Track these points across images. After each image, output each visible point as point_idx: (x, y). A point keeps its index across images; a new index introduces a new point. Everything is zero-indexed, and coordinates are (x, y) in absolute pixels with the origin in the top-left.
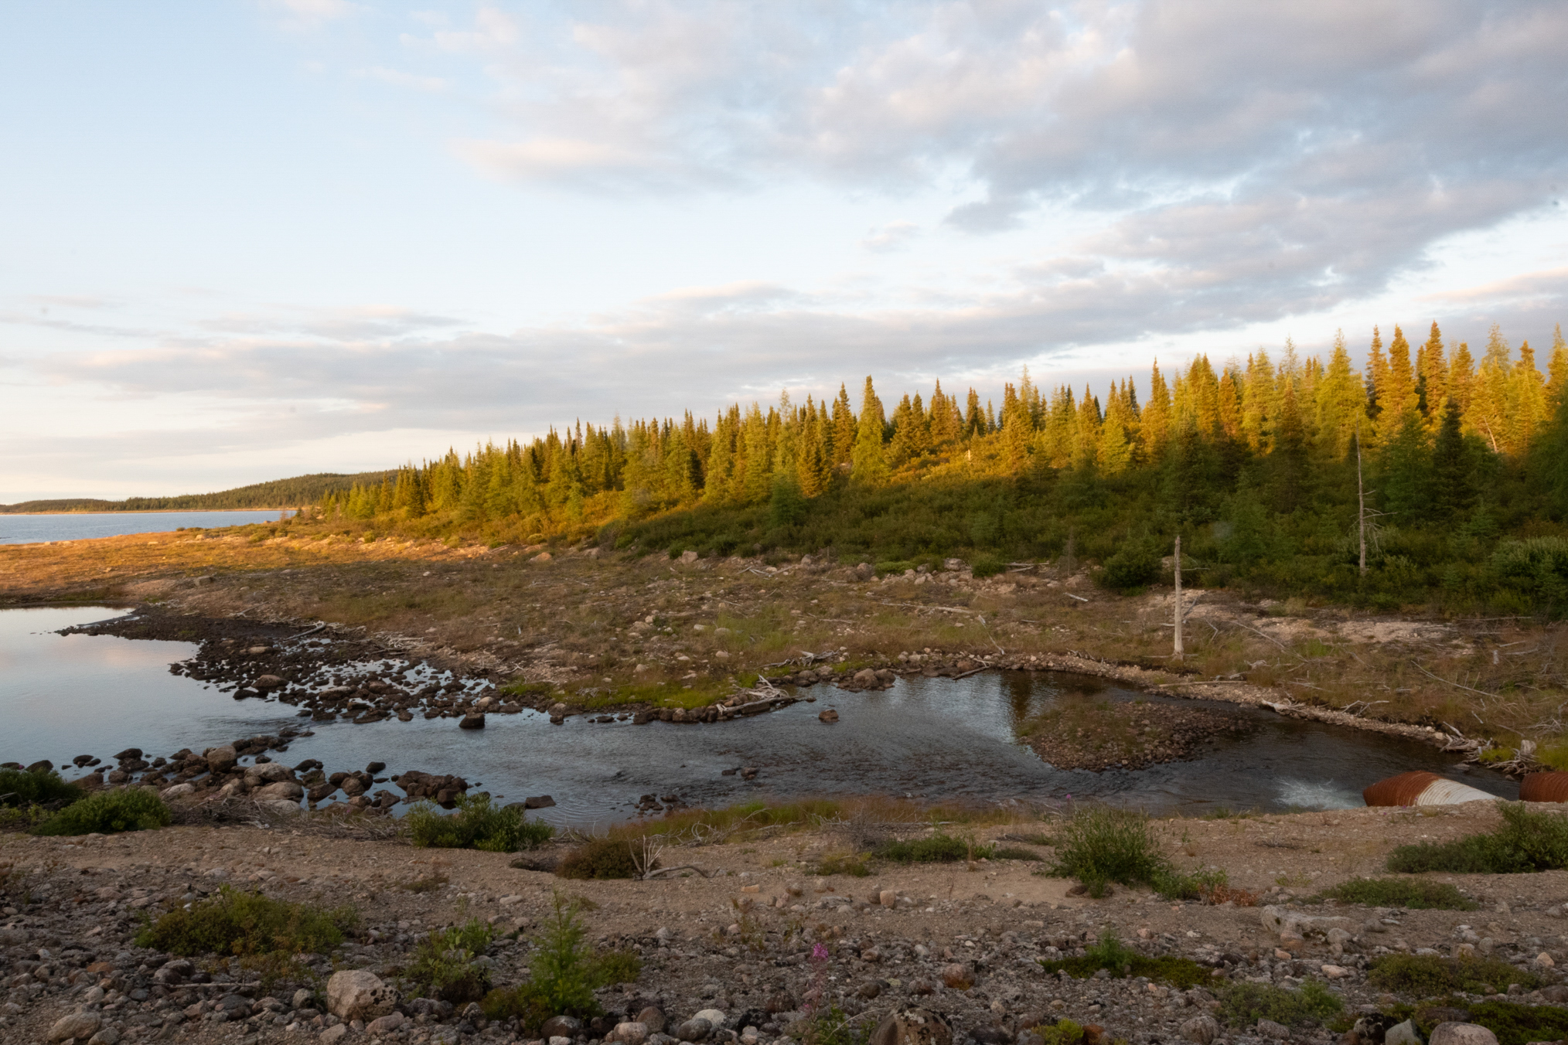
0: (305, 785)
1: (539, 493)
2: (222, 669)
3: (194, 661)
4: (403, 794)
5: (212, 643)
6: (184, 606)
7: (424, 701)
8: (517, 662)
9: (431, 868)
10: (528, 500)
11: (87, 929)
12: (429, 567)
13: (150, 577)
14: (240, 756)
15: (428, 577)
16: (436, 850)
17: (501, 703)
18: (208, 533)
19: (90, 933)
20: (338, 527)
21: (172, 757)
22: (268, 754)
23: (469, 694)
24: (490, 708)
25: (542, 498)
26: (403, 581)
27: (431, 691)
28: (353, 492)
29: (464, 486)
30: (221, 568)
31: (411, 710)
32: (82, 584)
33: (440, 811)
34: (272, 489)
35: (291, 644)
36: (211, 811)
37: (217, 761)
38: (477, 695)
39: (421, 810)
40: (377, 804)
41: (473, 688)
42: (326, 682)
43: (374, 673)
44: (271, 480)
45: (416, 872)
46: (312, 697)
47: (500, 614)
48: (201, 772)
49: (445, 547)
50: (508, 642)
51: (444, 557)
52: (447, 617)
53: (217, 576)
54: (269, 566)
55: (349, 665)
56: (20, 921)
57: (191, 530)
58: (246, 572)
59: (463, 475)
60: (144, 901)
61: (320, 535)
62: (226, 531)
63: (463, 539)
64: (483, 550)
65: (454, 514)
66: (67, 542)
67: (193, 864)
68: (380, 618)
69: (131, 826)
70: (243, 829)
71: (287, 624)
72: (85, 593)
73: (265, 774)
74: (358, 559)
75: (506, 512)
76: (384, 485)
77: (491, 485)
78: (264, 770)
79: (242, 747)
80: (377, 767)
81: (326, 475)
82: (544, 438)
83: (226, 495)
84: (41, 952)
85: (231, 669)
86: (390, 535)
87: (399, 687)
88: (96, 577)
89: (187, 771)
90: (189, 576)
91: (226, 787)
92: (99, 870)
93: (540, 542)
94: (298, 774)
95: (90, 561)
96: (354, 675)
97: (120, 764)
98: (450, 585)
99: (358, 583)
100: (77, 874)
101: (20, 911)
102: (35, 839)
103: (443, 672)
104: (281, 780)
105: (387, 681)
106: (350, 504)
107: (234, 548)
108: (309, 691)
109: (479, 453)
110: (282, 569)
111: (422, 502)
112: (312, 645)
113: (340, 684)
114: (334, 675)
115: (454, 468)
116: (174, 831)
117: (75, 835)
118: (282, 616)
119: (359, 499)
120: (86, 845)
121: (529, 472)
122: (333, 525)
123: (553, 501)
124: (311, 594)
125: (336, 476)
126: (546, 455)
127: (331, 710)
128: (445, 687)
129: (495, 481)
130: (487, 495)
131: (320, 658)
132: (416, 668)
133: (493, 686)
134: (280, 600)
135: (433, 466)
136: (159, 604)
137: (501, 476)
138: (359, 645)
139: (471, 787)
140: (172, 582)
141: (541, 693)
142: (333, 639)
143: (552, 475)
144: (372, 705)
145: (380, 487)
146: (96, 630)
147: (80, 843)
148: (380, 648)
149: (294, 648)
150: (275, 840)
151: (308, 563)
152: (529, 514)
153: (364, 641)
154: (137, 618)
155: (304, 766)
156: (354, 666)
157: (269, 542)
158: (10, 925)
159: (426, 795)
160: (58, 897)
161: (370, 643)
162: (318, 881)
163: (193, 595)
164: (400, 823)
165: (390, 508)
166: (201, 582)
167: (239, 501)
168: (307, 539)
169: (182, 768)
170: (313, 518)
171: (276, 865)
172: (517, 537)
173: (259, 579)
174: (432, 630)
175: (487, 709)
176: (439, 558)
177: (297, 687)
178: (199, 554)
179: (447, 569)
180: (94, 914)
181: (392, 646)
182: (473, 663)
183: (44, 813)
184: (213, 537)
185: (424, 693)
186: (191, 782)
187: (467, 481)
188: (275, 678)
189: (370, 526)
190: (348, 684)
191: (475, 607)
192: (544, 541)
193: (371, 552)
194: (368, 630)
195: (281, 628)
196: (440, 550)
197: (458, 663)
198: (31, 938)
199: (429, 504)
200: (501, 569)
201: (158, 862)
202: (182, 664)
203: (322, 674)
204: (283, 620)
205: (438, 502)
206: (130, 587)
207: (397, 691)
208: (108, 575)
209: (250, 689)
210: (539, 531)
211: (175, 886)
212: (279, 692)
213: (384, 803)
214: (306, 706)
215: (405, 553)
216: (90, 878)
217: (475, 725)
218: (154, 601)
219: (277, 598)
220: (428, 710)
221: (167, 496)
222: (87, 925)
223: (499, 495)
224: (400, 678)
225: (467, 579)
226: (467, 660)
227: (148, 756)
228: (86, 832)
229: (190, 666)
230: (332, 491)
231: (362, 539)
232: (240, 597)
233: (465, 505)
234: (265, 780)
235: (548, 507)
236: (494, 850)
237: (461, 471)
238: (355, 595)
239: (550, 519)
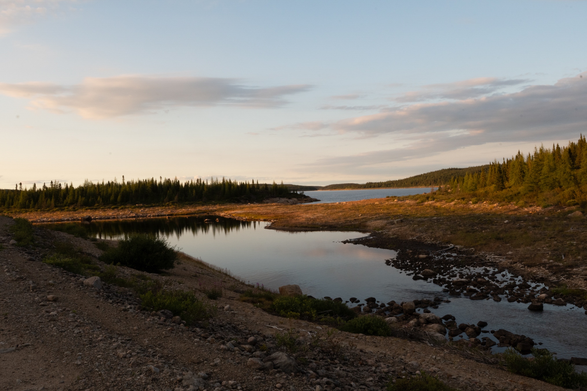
0: (447, 328)
1: (574, 175)
2: (407, 264)
3: (395, 259)
4: (497, 341)
5: (402, 251)
6: (390, 233)
7: (507, 292)
8: (562, 275)
10: (566, 179)
11: (366, 378)
12: (508, 218)
13: (377, 219)
14: (417, 308)
15: (507, 223)
16: (521, 377)
17: (553, 298)
18: (399, 199)
19: (368, 380)
20: (458, 196)
21: (388, 304)
22: (429, 309)
23: (532, 291)
24: (546, 300)
25: (575, 178)
26: (493, 225)
27: (511, 287)
28: (466, 178)
29: (527, 173)
30: (405, 215)
31: (500, 296)
32: (350, 221)
33: (519, 355)
34: (426, 177)
35: (438, 255)
36: (407, 333)
37: (407, 309)
38: (538, 292)
39: (511, 352)
40: (484, 344)
41: (535, 288)
42: (455, 276)
43: (480, 273)
44: (426, 172)
45: (513, 387)
46: (449, 282)
47: (550, 246)
48: (400, 313)
49: (516, 207)
50: (556, 263)
51: (516, 212)
52: (519, 246)
53: (404, 219)
54: (426, 215)
55: (466, 268)
56: (341, 367)
57: (392, 197)
58: (416, 218)
59: (526, 166)
60: (386, 370)
61: (450, 200)
62: (407, 198)
63: (526, 203)
64: (539, 209)
65: (521, 189)
66: (344, 203)
67: (403, 357)
68: (481, 244)
69: (375, 333)
70: (422, 344)
71: (436, 244)
72: (351, 225)
73: (429, 318)
74: (469, 212)
75: (552, 187)
76: (482, 173)
77: (543, 171)
78: (428, 316)
79: (418, 303)
80: (483, 324)
81: (452, 169)
82: (576, 142)
83: (406, 180)
84: (352, 383)
85: (411, 265)
86: (485, 200)
87: (493, 283)
88: (356, 218)
89: (394, 311)
90: (392, 219)
91: (412, 322)
92: (367, 351)
93: (574, 205)
94: (444, 321)
95: (353, 211)
96: (469, 274)
97: (367, 304)
98: (520, 228)
99: (469, 226)
100: (359, 351)
101: (340, 363)
102: (340, 332)
103: (517, 277)
104: (436, 323)
105: (487, 278)
106: (465, 184)
107: (411, 206)
108: (447, 279)
109: (536, 153)
110: (432, 217)
111: (503, 182)
112: (448, 256)
113: (462, 278)
114: (459, 273)
115: (521, 162)
116: (393, 339)
117: (354, 333)
118: (433, 241)
119: (469, 181)
120: (359, 338)
121: (567, 163)
122: (456, 194)
123: (583, 179)
124: (446, 230)
125: (457, 169)
126: (578, 152)
127: (458, 291)
128: (518, 285)
129: (545, 169)
130: (541, 177)
131: (452, 263)
132: (502, 273)
133: (547, 288)
134: (432, 232)
135: (509, 162)
136: (380, 231)
137: (549, 166)
138: (471, 258)
139: (536, 344)
140: (385, 222)
141: (578, 296)
142: (458, 254)
143: (582, 164)
144: (479, 290)
145: (479, 174)
146: (357, 242)
147: (357, 337)
148: (482, 260)
149: (439, 257)
150: (437, 353)
151: (445, 214)
152: (567, 188)
153: (474, 256)
154: (372, 238)
155: (447, 317)
156: (469, 269)
157: (426, 203)
158: (339, 368)
159: (510, 344)
160: (353, 360)
161: (477, 257)
162: (461, 379)
163: (394, 228)
164: (497, 356)
165: (485, 186)
166: (397, 222)
167: (412, 183)
168: (443, 202)
169: (392, 310)
170: (446, 191)
171: (440, 366)
172: (560, 202)
173: (422, 222)
174: (510, 253)
175: (545, 301)
176: (512, 213)
177: (442, 277)
178: (396, 209)
179: (518, 219)
180: (367, 371)
181: (489, 260)
182: (535, 273)
183: (342, 321)
184: (401, 201)
185: (507, 287)
186: (396, 317)
187: (528, 170)
188: (431, 271)
189: (474, 195)
190: (466, 278)
191: (535, 241)
192: (577, 204)
193: (476, 209)
194: (476, 250)
195: (434, 247)
196: (513, 209)
197: (526, 273)
198: (347, 376)
199: (507, 183)
200: (550, 220)
201: (389, 353)
202: (390, 260)
203: (453, 271)
204: (434, 242)
205: (512, 182)
206: (369, 223)
207: (492, 285)
208: (360, 218)
209: (420, 275)
210: (574, 198)
211: (398, 366)
212: (433, 278)
213: (487, 344)
214: (446, 287)
215: (494, 210)
216: (363, 354)
217: (537, 309)
218: (378, 230)
219: (431, 231)
220: (509, 297)
221: (382, 181)
222: (366, 375)
223: (548, 177)
224: (493, 278)
225: (530, 225)
226: (531, 271)
227: (378, 302)
228: (358, 333)
229: (394, 261)
230: (455, 178)
231: (471, 202)
232: (414, 230)
233: (527, 183)
234: (428, 321)
235: (580, 183)
236: (556, 385)
237: (525, 164)
238: (468, 232)
239: (581, 191)
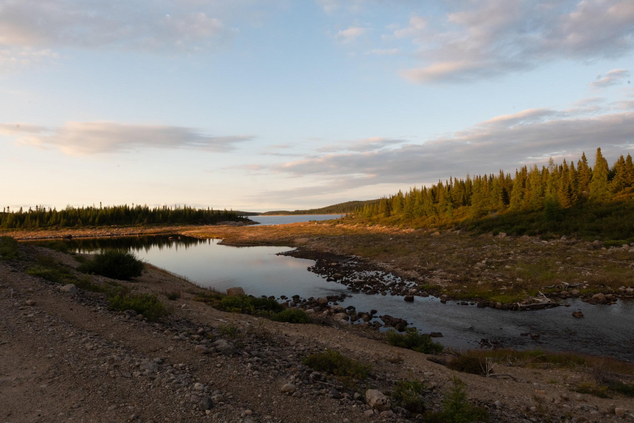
0: (350, 315)
1: (435, 208)
2: (323, 270)
3: (314, 267)
4: (383, 323)
5: (319, 261)
6: (311, 247)
7: (391, 288)
8: (426, 276)
9: (397, 354)
10: (430, 210)
11: (288, 355)
12: (392, 236)
13: (302, 237)
14: (329, 302)
15: (391, 240)
16: (397, 348)
17: (420, 292)
18: (318, 223)
19: (289, 356)
20: (359, 220)
21: (308, 299)
22: (337, 302)
23: (407, 287)
24: (416, 293)
25: (436, 209)
26: (382, 241)
27: (393, 285)
28: (365, 208)
29: (405, 205)
30: (322, 235)
31: (386, 291)
32: (282, 239)
33: (397, 332)
34: (338, 207)
35: (345, 263)
36: (321, 320)
37: (322, 303)
38: (411, 288)
39: (391, 331)
40: (374, 326)
41: (409, 285)
42: (356, 278)
43: (373, 276)
44: (337, 204)
45: (391, 355)
46: (351, 283)
47: (419, 256)
48: (317, 306)
49: (398, 229)
50: (423, 268)
51: (397, 232)
52: (399, 256)
53: (322, 237)
54: (337, 234)
55: (364, 272)
56: (270, 348)
57: (313, 221)
58: (330, 236)
59: (404, 200)
60: (303, 348)
61: (354, 224)
62: (324, 222)
63: (404, 226)
64: (412, 230)
65: (401, 216)
66: (278, 225)
67: (316, 338)
68: (374, 255)
69: (298, 322)
70: (331, 328)
71: (343, 255)
72: (283, 242)
73: (337, 309)
74: (367, 232)
75: (421, 215)
76: (375, 205)
77: (415, 204)
78: (336, 308)
79: (330, 298)
80: (374, 312)
81: (355, 202)
82: (436, 185)
83: (324, 209)
84: (277, 360)
85: (326, 270)
86: (377, 224)
87: (382, 282)
88: (287, 236)
89: (312, 305)
90: (313, 237)
91: (325, 312)
92: (290, 335)
93: (435, 227)
94: (347, 311)
95: (285, 231)
96: (366, 276)
97: (293, 300)
98: (400, 244)
99: (367, 242)
100: (284, 335)
101: (269, 345)
102: (271, 321)
103: (398, 278)
104: (342, 312)
105: (377, 279)
106: (364, 213)
107: (326, 228)
108: (350, 281)
109: (411, 192)
110: (341, 236)
111: (389, 211)
112: (351, 264)
113: (361, 279)
114: (359, 275)
115: (401, 198)
116: (310, 325)
117: (282, 322)
118: (341, 253)
119: (367, 210)
120: (285, 326)
121: (431, 199)
122: (358, 220)
123: (441, 210)
124: (351, 245)
125: (358, 202)
126: (438, 192)
127: (358, 288)
128: (398, 284)
129: (417, 203)
130: (414, 208)
131: (354, 268)
132: (387, 275)
133: (417, 285)
134: (341, 247)
135: (393, 197)
136: (304, 246)
137: (419, 201)
138: (367, 265)
139: (409, 324)
140: (308, 239)
141: (436, 290)
142: (358, 262)
143: (440, 200)
144: (372, 288)
145: (374, 206)
146: (287, 254)
147: (284, 325)
148: (374, 266)
149: (346, 264)
150: (341, 334)
151: (350, 234)
152: (431, 216)
153: (369, 263)
154: (298, 251)
155: (350, 308)
156: (365, 273)
157: (337, 226)
158: (267, 349)
159: (391, 325)
160: (279, 342)
161: (371, 264)
162: (356, 352)
163: (314, 244)
164: (382, 334)
165: (378, 214)
166: (316, 239)
167: (328, 211)
168: (349, 225)
169: (311, 304)
170: (351, 217)
171: (342, 343)
172: (426, 225)
173: (334, 239)
174: (393, 261)
175: (415, 294)
176: (395, 233)
177: (347, 279)
178: (316, 230)
179: (398, 237)
180: (289, 350)
181: (379, 266)
182: (409, 275)
183: (274, 313)
184: (320, 224)
185: (390, 285)
186: (314, 309)
187: (406, 203)
188: (339, 275)
189: (370, 220)
190: (364, 279)
191: (409, 253)
192: (436, 227)
193: (371, 230)
194: (370, 259)
195: (341, 257)
196: (396, 230)
197: (403, 275)
198: (273, 355)
199: (392, 212)
200: (419, 238)
201: (306, 336)
202: (311, 267)
203: (354, 275)
204: (342, 254)
205: (395, 211)
206: (296, 240)
207: (381, 284)
208: (290, 236)
209: (331, 278)
210: (434, 223)
211: (312, 345)
212: (341, 280)
213: (376, 326)
214: (349, 286)
215: (383, 231)
216: (287, 337)
217: (410, 300)
218: (303, 245)
219: (340, 246)
220: (392, 292)
221: (306, 210)
222: (288, 353)
223: (418, 208)
224: (382, 279)
225: (406, 242)
226: (407, 274)
227: (301, 298)
228: (285, 322)
229: (313, 268)
230: (357, 208)
231: (368, 225)
232: (328, 245)
233: (405, 212)
234: (337, 311)
235: (438, 213)
236: (420, 352)
237: (404, 199)
238: (366, 246)
239: (439, 218)
